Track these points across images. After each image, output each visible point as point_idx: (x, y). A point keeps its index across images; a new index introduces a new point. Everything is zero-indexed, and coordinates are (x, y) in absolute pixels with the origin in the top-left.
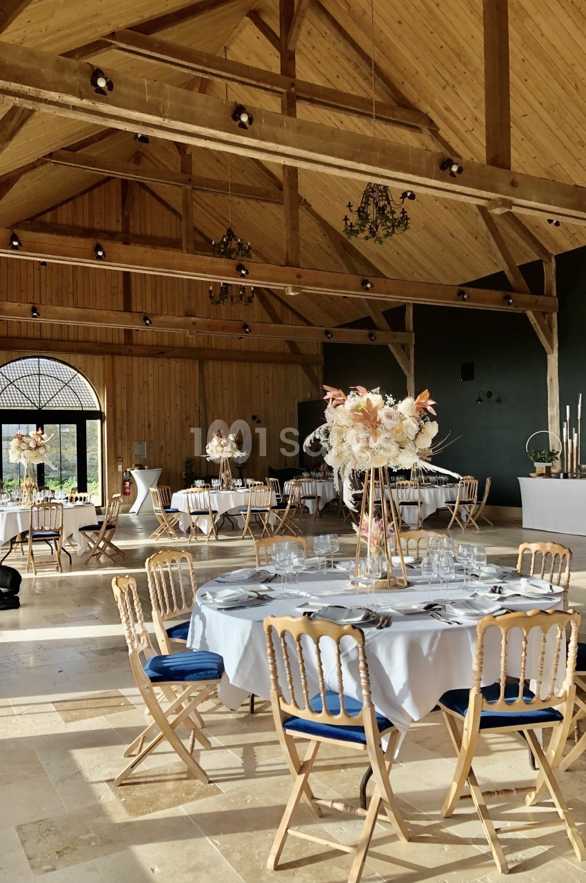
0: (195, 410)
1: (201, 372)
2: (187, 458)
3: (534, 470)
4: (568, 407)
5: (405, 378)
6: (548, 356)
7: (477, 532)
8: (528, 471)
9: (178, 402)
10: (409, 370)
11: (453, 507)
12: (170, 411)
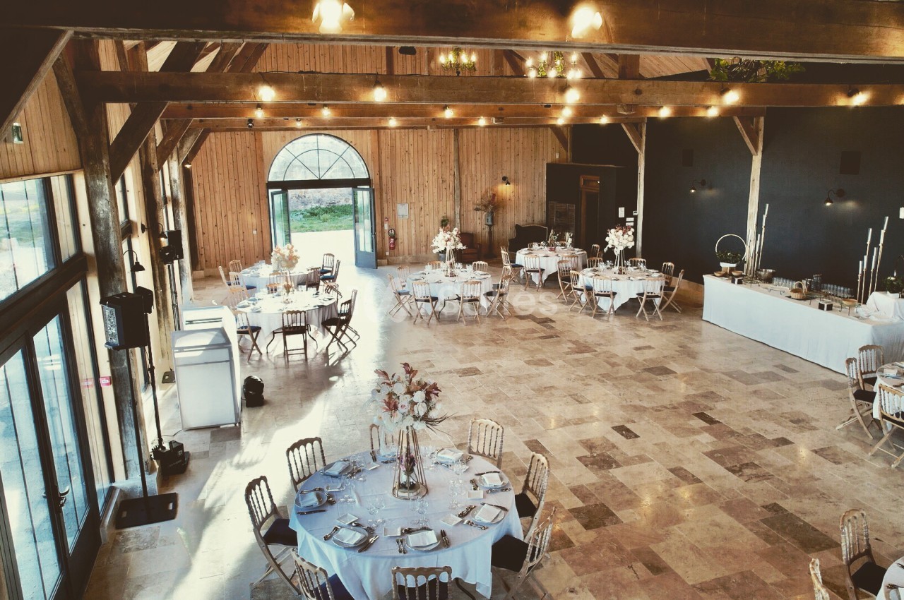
0: (450, 174)
1: (457, 140)
2: (443, 217)
3: (720, 269)
4: (767, 205)
5: (637, 154)
6: (754, 157)
7: (658, 324)
8: (714, 269)
9: (435, 167)
10: (640, 148)
11: (642, 299)
12: (428, 176)
